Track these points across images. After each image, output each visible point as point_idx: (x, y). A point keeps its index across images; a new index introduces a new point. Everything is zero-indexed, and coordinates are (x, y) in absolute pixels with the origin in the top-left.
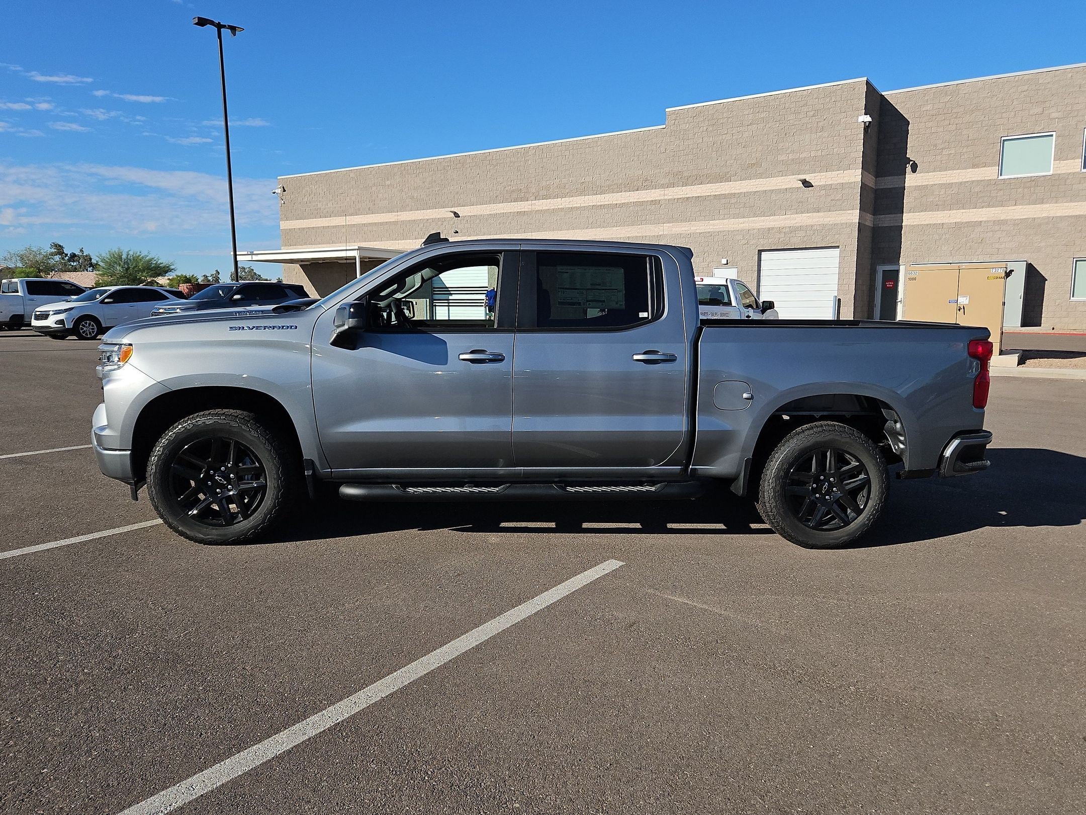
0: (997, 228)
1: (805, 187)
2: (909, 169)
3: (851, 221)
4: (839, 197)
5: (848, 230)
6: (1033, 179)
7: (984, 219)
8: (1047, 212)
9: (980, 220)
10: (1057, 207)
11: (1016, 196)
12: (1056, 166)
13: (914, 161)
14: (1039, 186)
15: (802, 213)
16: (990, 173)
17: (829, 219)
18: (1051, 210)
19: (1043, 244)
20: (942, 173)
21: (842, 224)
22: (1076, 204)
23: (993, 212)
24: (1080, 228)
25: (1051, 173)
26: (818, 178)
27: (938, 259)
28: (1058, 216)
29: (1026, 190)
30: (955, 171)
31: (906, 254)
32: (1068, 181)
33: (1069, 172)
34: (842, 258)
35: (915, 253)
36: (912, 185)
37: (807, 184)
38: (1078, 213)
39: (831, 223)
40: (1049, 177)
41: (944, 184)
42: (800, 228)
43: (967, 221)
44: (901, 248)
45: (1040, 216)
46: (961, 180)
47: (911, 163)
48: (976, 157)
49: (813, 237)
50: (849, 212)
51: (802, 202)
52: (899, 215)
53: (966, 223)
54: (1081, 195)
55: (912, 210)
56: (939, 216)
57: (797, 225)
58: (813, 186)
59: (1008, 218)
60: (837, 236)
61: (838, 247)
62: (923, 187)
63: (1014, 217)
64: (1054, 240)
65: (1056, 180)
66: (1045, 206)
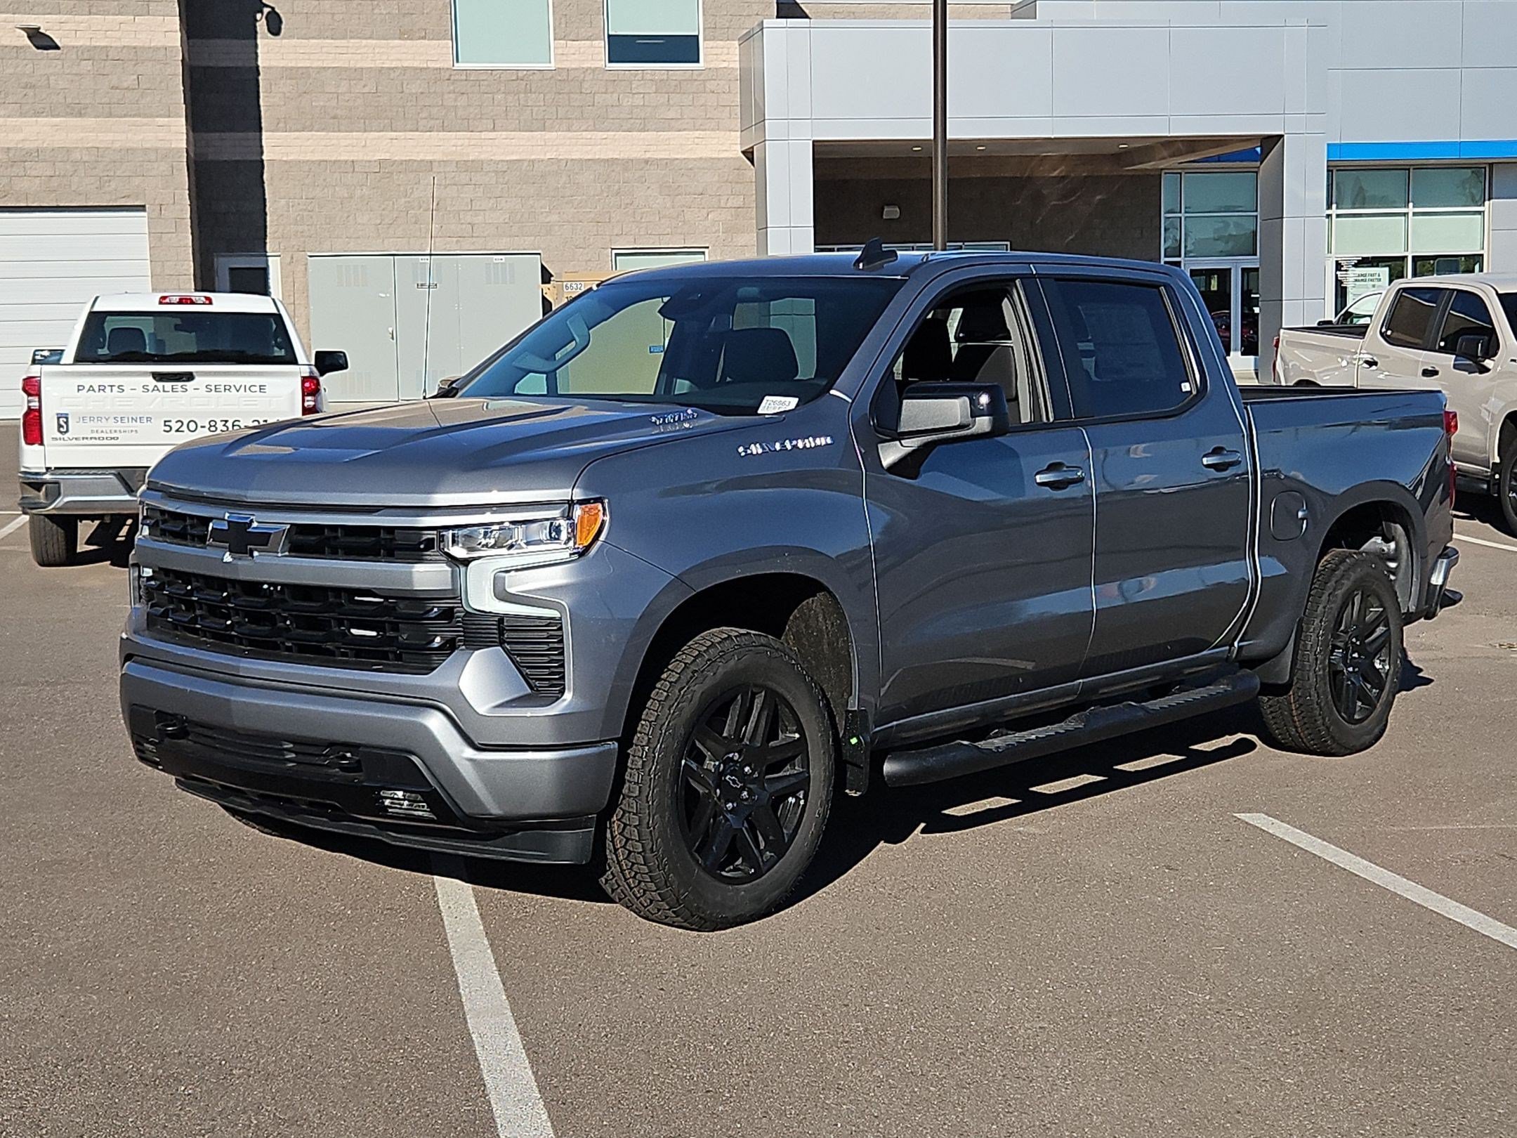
0: (464, 178)
1: (38, 48)
2: (262, 25)
3: (168, 146)
4: (130, 80)
5: (163, 167)
6: (520, 74)
7: (438, 157)
8: (555, 148)
9: (429, 158)
10: (570, 138)
11: (492, 111)
12: (560, 51)
13: (273, 8)
14: (535, 93)
15: (37, 114)
16: (435, 53)
17: (110, 136)
18: (562, 145)
19: (554, 218)
20: (338, 42)
21: (146, 151)
22: (605, 135)
23: (453, 142)
24: (616, 187)
25: (552, 66)
26: (67, 27)
27: (352, 244)
28: (576, 160)
29: (510, 98)
30: (364, 42)
31: (280, 230)
32: (586, 85)
33: (585, 66)
34: (155, 235)
35: (300, 228)
36: (274, 64)
37: (40, 40)
38: (610, 155)
39: (117, 145)
40: (550, 74)
41: (346, 69)
42: (36, 154)
43: (404, 158)
44: (266, 214)
45: (542, 157)
46: (379, 64)
47: (266, 10)
48: (405, 15)
49: (75, 179)
50: (161, 121)
51: (33, 87)
52: (251, 135)
53: (402, 162)
54: (612, 117)
55: (281, 125)
56: (343, 143)
57: (27, 145)
58: (57, 47)
59: (482, 157)
60: (137, 181)
61: (142, 208)
62: (300, 71)
63: (494, 155)
64: (573, 210)
65: (564, 80)
66: (548, 135)
